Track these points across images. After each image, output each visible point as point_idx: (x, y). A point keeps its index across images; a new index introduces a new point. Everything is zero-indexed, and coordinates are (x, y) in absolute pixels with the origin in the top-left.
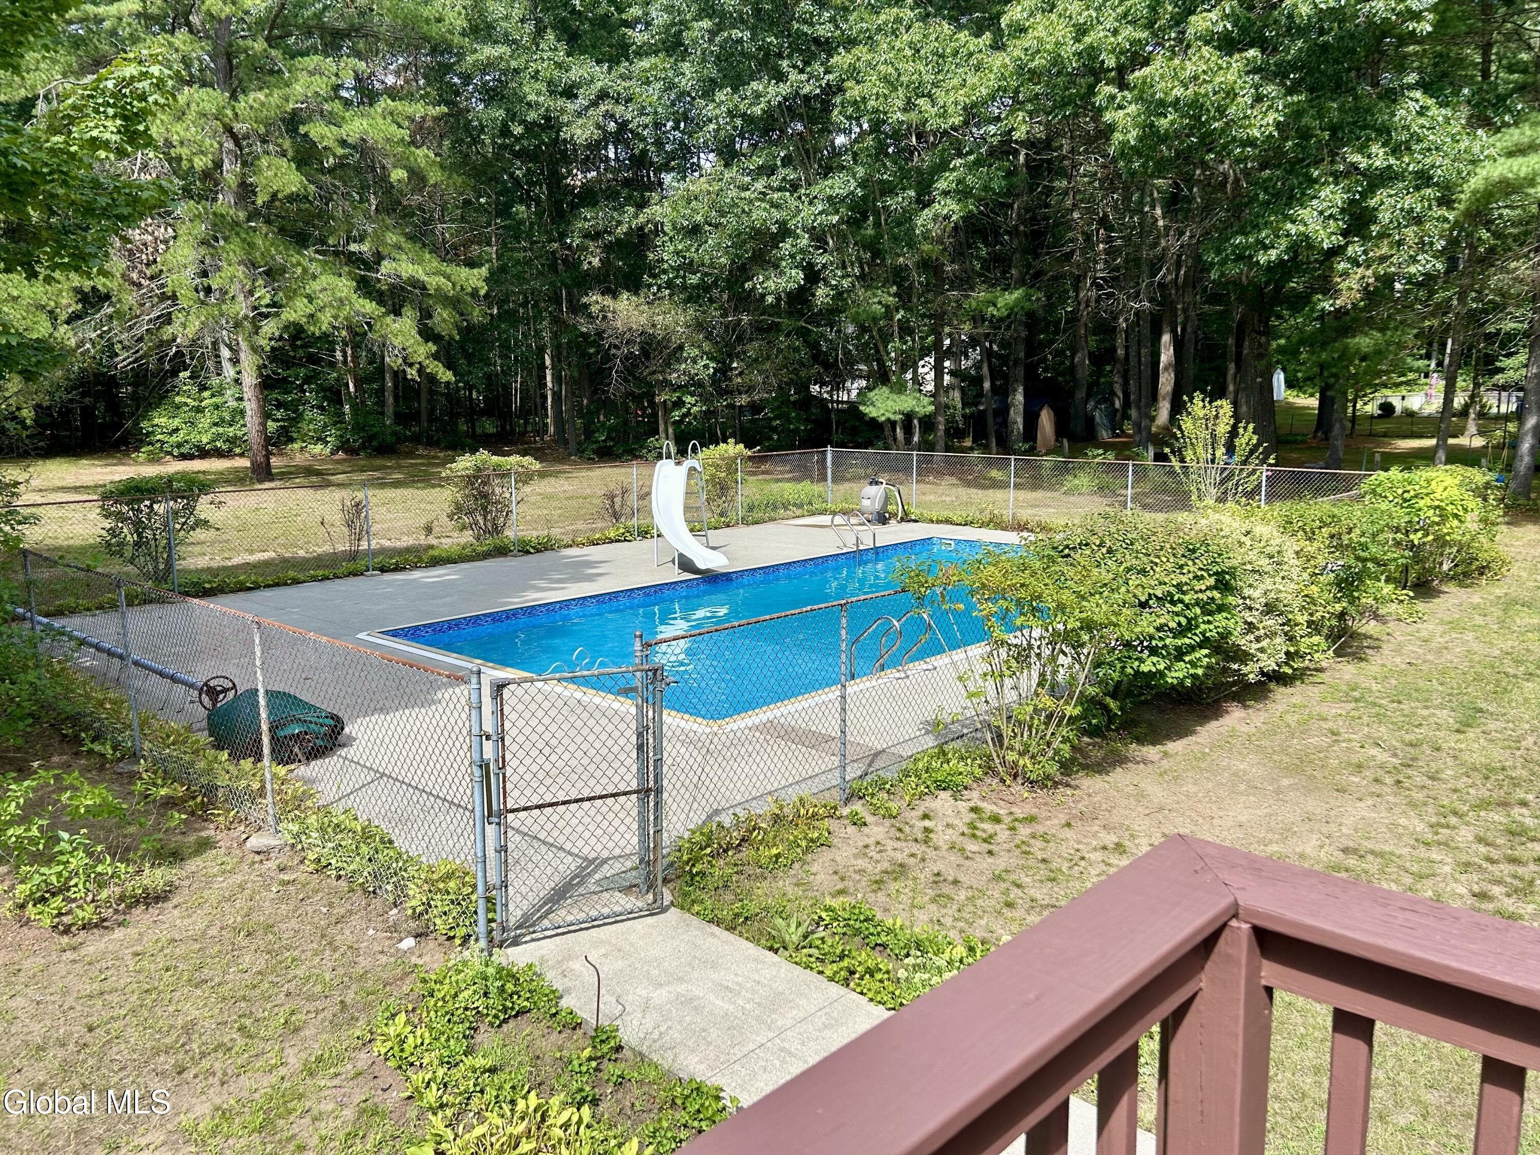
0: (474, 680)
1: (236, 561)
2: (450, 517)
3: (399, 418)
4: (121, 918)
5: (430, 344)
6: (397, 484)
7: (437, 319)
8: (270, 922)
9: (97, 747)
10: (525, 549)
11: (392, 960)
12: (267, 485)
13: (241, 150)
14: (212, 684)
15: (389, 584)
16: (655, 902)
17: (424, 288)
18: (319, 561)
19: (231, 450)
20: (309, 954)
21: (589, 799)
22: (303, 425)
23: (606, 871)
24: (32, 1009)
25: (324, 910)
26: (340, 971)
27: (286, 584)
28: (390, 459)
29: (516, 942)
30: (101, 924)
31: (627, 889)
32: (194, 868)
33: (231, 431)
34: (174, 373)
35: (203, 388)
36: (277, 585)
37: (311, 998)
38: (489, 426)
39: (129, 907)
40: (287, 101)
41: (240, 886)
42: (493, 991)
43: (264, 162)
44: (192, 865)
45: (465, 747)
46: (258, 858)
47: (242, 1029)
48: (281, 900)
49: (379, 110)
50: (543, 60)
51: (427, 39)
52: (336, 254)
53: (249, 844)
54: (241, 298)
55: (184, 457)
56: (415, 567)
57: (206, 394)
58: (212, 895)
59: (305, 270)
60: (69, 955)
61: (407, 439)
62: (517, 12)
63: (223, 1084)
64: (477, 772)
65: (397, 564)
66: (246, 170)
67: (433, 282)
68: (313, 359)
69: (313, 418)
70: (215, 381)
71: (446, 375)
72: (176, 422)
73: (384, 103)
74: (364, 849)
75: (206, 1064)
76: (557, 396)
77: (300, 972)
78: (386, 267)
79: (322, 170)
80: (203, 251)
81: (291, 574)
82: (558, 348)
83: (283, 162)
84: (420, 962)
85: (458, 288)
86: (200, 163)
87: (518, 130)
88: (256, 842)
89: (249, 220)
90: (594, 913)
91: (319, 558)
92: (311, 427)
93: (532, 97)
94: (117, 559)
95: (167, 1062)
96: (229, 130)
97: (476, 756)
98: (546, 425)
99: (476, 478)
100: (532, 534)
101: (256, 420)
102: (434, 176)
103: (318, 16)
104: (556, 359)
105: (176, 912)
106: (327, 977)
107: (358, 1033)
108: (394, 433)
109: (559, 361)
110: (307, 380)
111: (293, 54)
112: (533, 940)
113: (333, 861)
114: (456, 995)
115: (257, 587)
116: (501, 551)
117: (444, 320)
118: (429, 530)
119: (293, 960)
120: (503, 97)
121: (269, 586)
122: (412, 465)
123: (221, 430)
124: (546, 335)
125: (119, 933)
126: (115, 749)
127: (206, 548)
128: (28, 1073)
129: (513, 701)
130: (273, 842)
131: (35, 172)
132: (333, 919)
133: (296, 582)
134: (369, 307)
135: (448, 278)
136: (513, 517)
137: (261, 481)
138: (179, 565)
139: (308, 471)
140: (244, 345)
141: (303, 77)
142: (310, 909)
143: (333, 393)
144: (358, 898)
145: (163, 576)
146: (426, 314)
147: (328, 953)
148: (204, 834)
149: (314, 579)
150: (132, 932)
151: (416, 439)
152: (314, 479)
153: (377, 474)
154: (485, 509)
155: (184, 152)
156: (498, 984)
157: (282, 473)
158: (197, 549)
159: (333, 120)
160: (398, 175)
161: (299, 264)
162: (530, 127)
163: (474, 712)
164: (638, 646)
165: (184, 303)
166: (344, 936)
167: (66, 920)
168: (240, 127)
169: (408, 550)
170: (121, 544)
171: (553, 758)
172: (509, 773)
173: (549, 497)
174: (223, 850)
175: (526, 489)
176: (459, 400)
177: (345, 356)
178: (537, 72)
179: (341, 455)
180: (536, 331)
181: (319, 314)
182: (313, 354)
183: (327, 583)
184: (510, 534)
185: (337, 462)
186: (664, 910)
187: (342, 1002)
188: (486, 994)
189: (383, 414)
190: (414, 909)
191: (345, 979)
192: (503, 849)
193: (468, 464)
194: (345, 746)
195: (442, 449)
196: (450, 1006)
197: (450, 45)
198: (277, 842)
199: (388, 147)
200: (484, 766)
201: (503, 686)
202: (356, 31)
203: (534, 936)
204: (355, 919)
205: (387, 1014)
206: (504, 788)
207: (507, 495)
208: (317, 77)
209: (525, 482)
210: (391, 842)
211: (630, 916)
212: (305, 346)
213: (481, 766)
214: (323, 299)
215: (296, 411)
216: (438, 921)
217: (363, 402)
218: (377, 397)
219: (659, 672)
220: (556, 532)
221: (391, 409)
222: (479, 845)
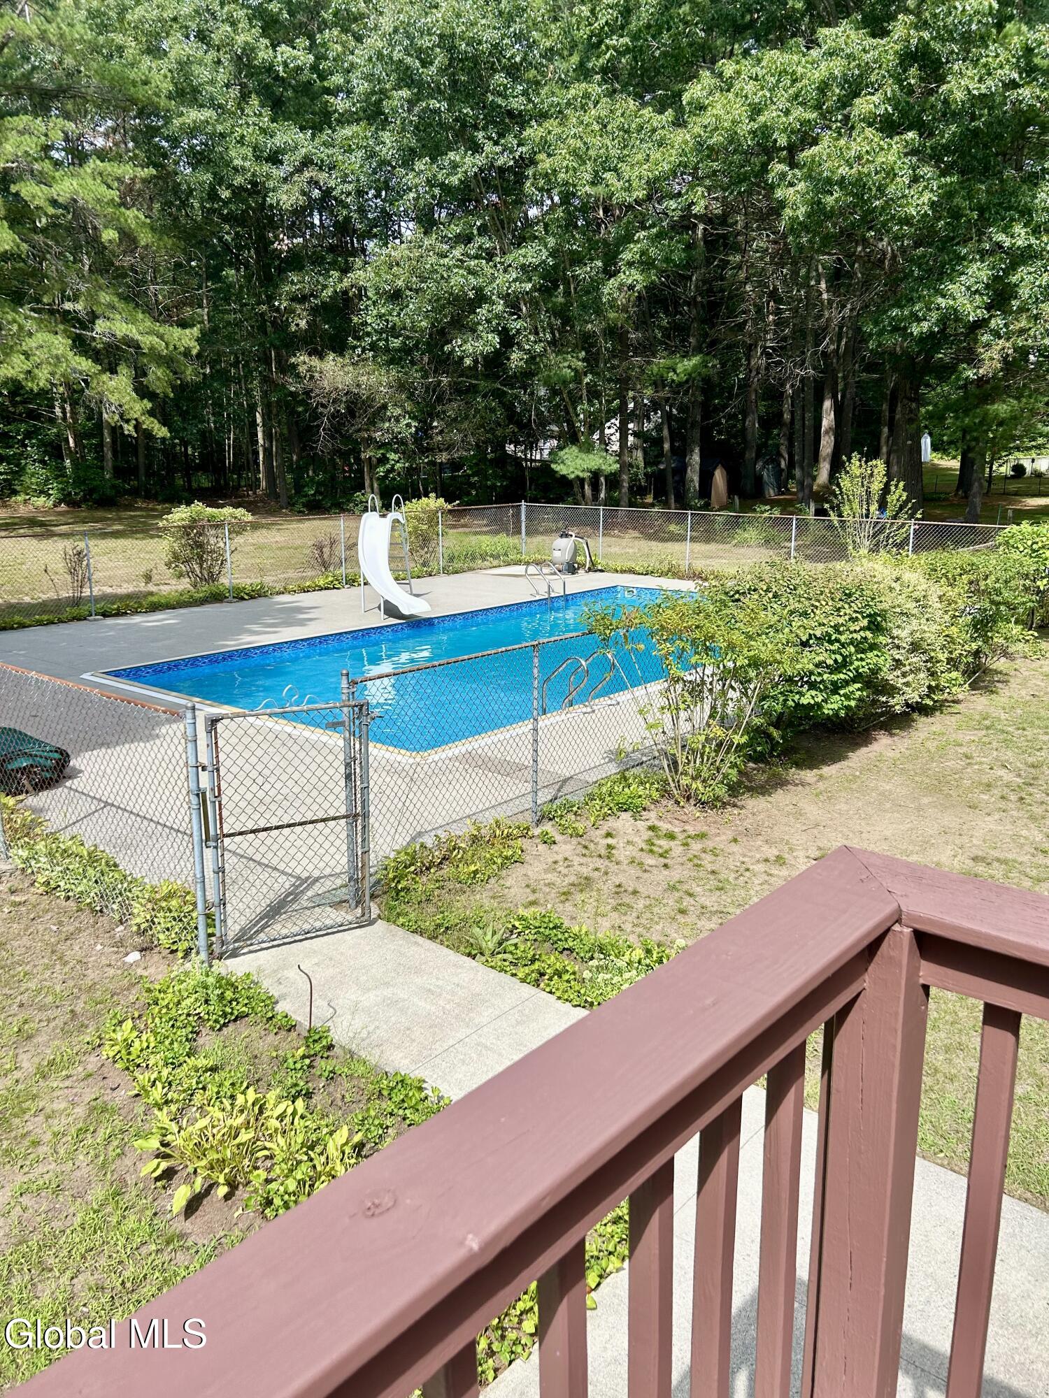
0: (189, 715)
2: (168, 565)
3: (118, 472)
5: (145, 401)
6: (116, 535)
7: (151, 377)
8: (3, 939)
10: (240, 595)
11: (119, 972)
15: (111, 628)
16: (363, 915)
17: (138, 346)
18: (44, 607)
20: (40, 968)
21: (301, 824)
22: (26, 478)
23: (318, 888)
25: (55, 928)
26: (70, 983)
27: (12, 628)
28: (110, 511)
29: (235, 954)
31: (337, 905)
36: (4, 629)
37: (42, 1008)
38: (204, 481)
42: (214, 998)
45: (182, 777)
48: (12, 920)
49: (89, 171)
50: (247, 123)
51: (134, 101)
52: (52, 312)
56: (136, 612)
59: (21, 327)
61: (126, 492)
62: (222, 77)
64: (194, 800)
65: (118, 609)
67: (147, 341)
68: (33, 415)
69: (35, 472)
71: (162, 432)
73: (93, 164)
74: (91, 871)
76: (268, 451)
77: (32, 985)
78: (101, 326)
79: (35, 230)
81: (17, 618)
82: (268, 406)
84: (145, 973)
85: (171, 347)
87: (225, 194)
90: (307, 927)
91: (44, 604)
92: (34, 480)
93: (238, 162)
97: (193, 786)
98: (258, 480)
99: (192, 528)
100: (246, 582)
102: (145, 238)
103: (27, 76)
104: (267, 417)
106: (58, 988)
107: (88, 1039)
108: (113, 487)
109: (270, 419)
110: (28, 435)
111: (3, 114)
112: (251, 952)
113: (62, 884)
114: (179, 1003)
116: (217, 597)
117: (159, 379)
118: (148, 578)
119: (26, 974)
120: (210, 160)
122: (132, 517)
124: (257, 394)
129: (227, 735)
130: (5, 867)
132: (63, 936)
133: (22, 626)
134: (85, 364)
135: (161, 337)
136: (228, 565)
139: (32, 522)
141: (13, 137)
142: (41, 928)
143: (53, 448)
144: (87, 917)
146: (141, 372)
147: (58, 967)
149: (40, 623)
151: (135, 493)
152: (38, 530)
153: (99, 525)
154: (200, 557)
156: (218, 992)
157: (6, 524)
159: (43, 180)
160: (109, 235)
161: (15, 321)
162: (237, 192)
163: (190, 745)
164: (344, 684)
166: (74, 951)
169: (129, 596)
171: (266, 787)
172: (224, 800)
173: (259, 547)
175: (239, 540)
176: (175, 456)
177: (64, 412)
178: (243, 137)
179: (63, 507)
180: (247, 390)
181: (36, 371)
182: (32, 410)
183: (53, 628)
184: (225, 581)
185: (60, 514)
186: (371, 923)
187: (72, 1011)
188: (207, 1002)
189: (102, 468)
190: (139, 925)
191: (75, 990)
192: (220, 870)
193: (184, 516)
194: (70, 778)
195: (160, 503)
196: (173, 1013)
197: (157, 108)
198: (9, 867)
199: (98, 207)
200: (201, 795)
201: (217, 720)
202: (64, 92)
203: (251, 948)
204: (83, 936)
205: (114, 1021)
206: (220, 814)
207: (221, 544)
208: (27, 136)
209: (238, 533)
210: (116, 865)
211: (340, 928)
212: (24, 402)
213: (198, 795)
214: (40, 355)
215: (18, 465)
216: (162, 936)
217: (83, 457)
218: (96, 452)
219: (365, 708)
220: (268, 580)
221: (110, 464)
222: (198, 867)
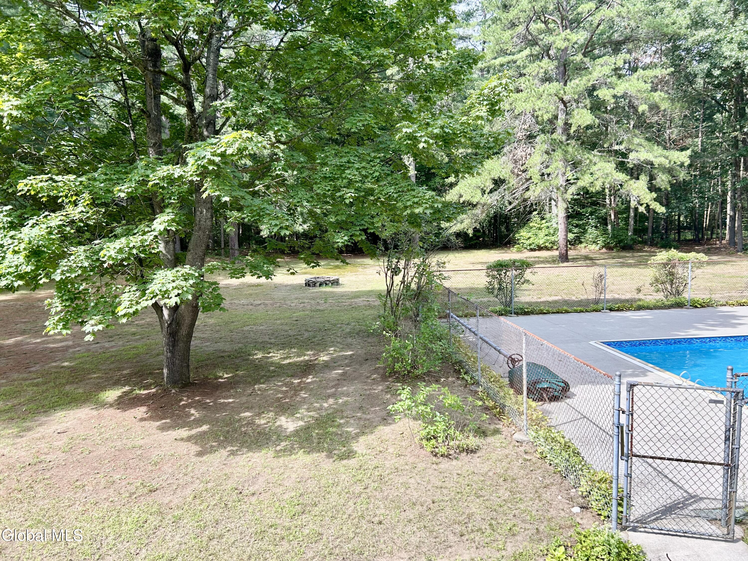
0: (617, 379)
1: (542, 300)
2: (651, 284)
3: (636, 231)
4: (457, 456)
5: (653, 193)
6: (629, 266)
7: (658, 180)
8: (515, 477)
9: (466, 377)
10: (694, 305)
11: (567, 516)
12: (566, 264)
13: (566, 108)
14: (513, 357)
15: (613, 317)
16: (728, 534)
17: (652, 164)
18: (580, 303)
19: (552, 247)
20: (528, 499)
21: (686, 461)
22: (587, 235)
23: (702, 505)
24: (416, 485)
25: (541, 479)
26: (540, 513)
27: (562, 313)
28: (629, 252)
29: (634, 529)
30: (448, 456)
31: (713, 520)
32: (490, 442)
33: (553, 239)
34: (530, 212)
35: (543, 219)
36: (558, 313)
37: (524, 521)
38: (689, 236)
39: (460, 452)
40: (589, 81)
41: (506, 456)
42: (613, 554)
43: (575, 112)
44: (490, 439)
46: (517, 444)
47: (490, 525)
48: (522, 468)
49: (636, 77)
50: (736, 31)
51: (665, 35)
52: (609, 151)
53: (514, 437)
54: (560, 176)
55: (532, 250)
56: (628, 310)
57: (544, 221)
58: (494, 456)
59: (591, 161)
60: (434, 466)
61: (640, 242)
62: (723, 7)
63: (477, 548)
64: (616, 430)
65: (619, 307)
66: (568, 117)
67: (656, 161)
68: (594, 204)
69: (592, 233)
70: (548, 216)
71: (661, 209)
72: (530, 235)
73: (640, 72)
74: (564, 453)
75: (472, 536)
76: (733, 219)
77: (522, 507)
78: (632, 156)
79: (606, 112)
80: (545, 156)
81: (565, 308)
82: (734, 191)
83: (585, 111)
84: (580, 522)
85: (672, 163)
86: (546, 117)
87: (717, 72)
88: (518, 436)
89: (567, 140)
90: (685, 528)
91: (581, 301)
92: (591, 236)
93: (727, 54)
94: (491, 295)
95: (458, 528)
96: (562, 100)
97: (616, 422)
98: (725, 234)
99: (667, 264)
100: (700, 296)
101: (564, 233)
102: (664, 105)
103: (609, 37)
104: (733, 197)
105: (478, 460)
106: (534, 513)
107: (542, 548)
108: (632, 239)
109: (735, 198)
110: (591, 214)
111: (594, 58)
112: (645, 532)
113: (548, 456)
114: (593, 548)
115: (548, 313)
116: (679, 305)
117: (663, 181)
118: (639, 290)
119: (520, 500)
120: (710, 56)
121: (554, 313)
122: (640, 256)
123: (548, 238)
124: (729, 184)
125: (454, 462)
126: (471, 378)
127: (531, 293)
128: (408, 513)
130: (525, 438)
131: (454, 134)
132: (543, 485)
133: (567, 312)
134: (622, 177)
135: (667, 158)
136: (689, 286)
137: (563, 262)
138: (516, 299)
139: (587, 258)
140: (560, 198)
141: (598, 68)
142: (534, 477)
143: (603, 220)
144: (557, 477)
145: (508, 304)
146: (652, 178)
147: (537, 501)
148: (497, 426)
149: (576, 312)
150: (459, 463)
151: (644, 243)
152: (588, 262)
153: (621, 260)
154: (672, 281)
155: (539, 113)
156: (616, 550)
157: (574, 259)
158: (527, 293)
159: (611, 86)
160: (643, 108)
161: (588, 158)
162: (725, 71)
163: (616, 397)
164: (729, 374)
165: (535, 180)
166: (547, 496)
167: (437, 450)
168: (566, 98)
169: (627, 301)
170: (493, 288)
171: (663, 432)
172: (635, 434)
173: (715, 275)
174: (503, 436)
175: (698, 272)
176: (671, 222)
177: (611, 201)
178: (732, 39)
179: (604, 250)
180: (722, 182)
181: (595, 182)
182: (595, 201)
183: (582, 314)
184: (687, 295)
185: (602, 254)
186: (734, 541)
187: (537, 529)
188: (609, 553)
189: (627, 230)
190: (582, 492)
191: (542, 518)
192: (629, 476)
193: (663, 257)
194: (569, 397)
195: (658, 248)
196: (588, 552)
197: (679, 35)
198: (526, 439)
199: (639, 94)
200: (620, 427)
201: (635, 385)
202: (629, 39)
203: (646, 529)
204: (554, 488)
205: (557, 544)
206: (631, 442)
207: (686, 274)
208: (605, 67)
209: (698, 268)
210: (578, 453)
211: (710, 537)
212: (591, 197)
213: (618, 427)
214: (599, 174)
215: (584, 229)
216: (593, 503)
217: (618, 224)
218: (626, 221)
219: (741, 394)
220: (716, 297)
221: (632, 227)
222: (615, 470)
